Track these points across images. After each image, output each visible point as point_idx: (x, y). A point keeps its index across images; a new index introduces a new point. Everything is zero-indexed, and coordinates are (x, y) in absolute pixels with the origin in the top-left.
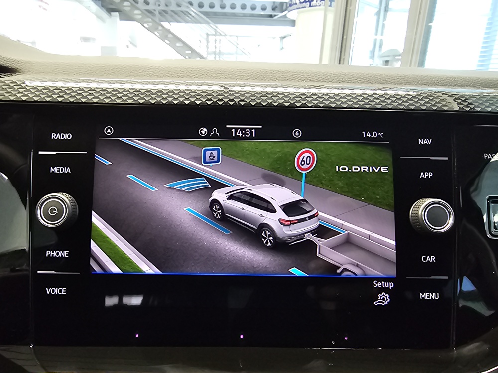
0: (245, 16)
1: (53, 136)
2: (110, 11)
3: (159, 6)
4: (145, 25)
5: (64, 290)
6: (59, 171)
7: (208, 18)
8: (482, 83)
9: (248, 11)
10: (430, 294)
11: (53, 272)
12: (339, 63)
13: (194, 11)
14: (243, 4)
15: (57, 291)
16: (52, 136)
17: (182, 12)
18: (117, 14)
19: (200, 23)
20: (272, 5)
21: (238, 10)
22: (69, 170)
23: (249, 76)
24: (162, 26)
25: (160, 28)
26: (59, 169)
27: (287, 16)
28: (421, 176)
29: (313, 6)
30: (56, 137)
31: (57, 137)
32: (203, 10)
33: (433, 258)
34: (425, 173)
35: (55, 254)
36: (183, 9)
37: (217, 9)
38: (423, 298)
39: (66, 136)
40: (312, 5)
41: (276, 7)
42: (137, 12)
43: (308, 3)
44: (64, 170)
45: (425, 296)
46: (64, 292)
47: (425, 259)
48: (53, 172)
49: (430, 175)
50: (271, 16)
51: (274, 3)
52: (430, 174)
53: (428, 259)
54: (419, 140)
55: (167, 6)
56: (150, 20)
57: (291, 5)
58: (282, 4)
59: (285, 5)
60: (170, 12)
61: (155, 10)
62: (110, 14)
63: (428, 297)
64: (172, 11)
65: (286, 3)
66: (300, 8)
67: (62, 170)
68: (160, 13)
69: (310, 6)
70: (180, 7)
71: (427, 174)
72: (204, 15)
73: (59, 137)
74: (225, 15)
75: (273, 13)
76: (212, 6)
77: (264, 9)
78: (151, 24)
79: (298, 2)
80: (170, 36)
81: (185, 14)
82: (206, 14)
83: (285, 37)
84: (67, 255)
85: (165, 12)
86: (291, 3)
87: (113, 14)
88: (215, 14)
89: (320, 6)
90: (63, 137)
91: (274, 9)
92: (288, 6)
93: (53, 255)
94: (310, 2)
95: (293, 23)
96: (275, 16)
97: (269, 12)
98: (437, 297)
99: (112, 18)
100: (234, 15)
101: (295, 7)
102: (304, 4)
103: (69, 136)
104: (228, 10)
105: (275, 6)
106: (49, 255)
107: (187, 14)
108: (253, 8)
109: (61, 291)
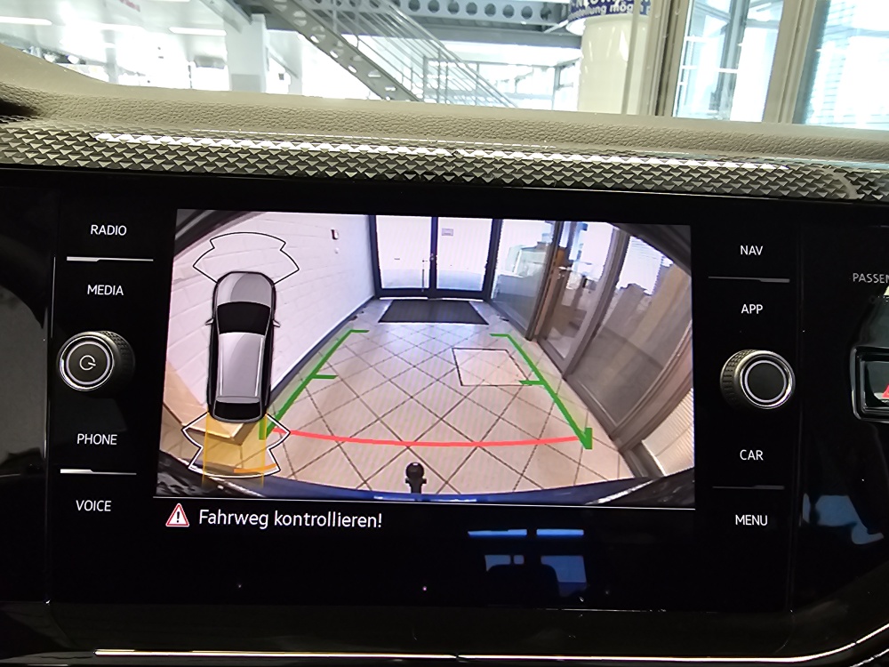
0: (492, 25)
1: (94, 229)
2: (250, 10)
3: (339, 3)
4: (313, 38)
5: (108, 504)
6: (103, 292)
7: (425, 27)
8: (855, 150)
9: (499, 17)
10: (753, 517)
11: (88, 471)
12: (656, 114)
13: (401, 14)
14: (489, 5)
15: (95, 506)
16: (92, 229)
17: (379, 15)
18: (262, 16)
19: (413, 37)
20: (542, 7)
21: (481, 16)
22: (120, 291)
23: (448, 130)
24: (344, 41)
25: (340, 44)
26: (103, 288)
27: (567, 28)
28: (743, 310)
29: (613, 13)
30: (98, 231)
31: (101, 231)
32: (418, 13)
33: (759, 453)
34: (751, 306)
35: (92, 439)
36: (381, 10)
37: (443, 12)
38: (741, 524)
39: (117, 230)
40: (611, 10)
41: (550, 12)
42: (299, 14)
43: (605, 7)
44: (112, 290)
45: (744, 519)
46: (108, 508)
47: (745, 455)
48: (92, 293)
49: (758, 310)
50: (539, 28)
51: (545, 4)
52: (758, 308)
53: (751, 455)
54: (742, 247)
55: (352, 3)
56: (322, 29)
57: (574, 10)
58: (559, 6)
59: (564, 8)
60: (358, 16)
61: (331, 12)
62: (249, 16)
63: (749, 522)
64: (363, 14)
65: (567, 5)
66: (590, 15)
67: (108, 290)
68: (340, 16)
69: (608, 12)
70: (377, 6)
71: (753, 307)
72: (419, 23)
73: (104, 231)
74: (458, 23)
75: (543, 23)
76: (434, 7)
77: (527, 14)
78: (323, 37)
79: (586, 4)
80: (358, 58)
81: (386, 20)
82: (423, 21)
83: (564, 67)
84: (113, 442)
85: (351, 15)
86: (574, 5)
87: (254, 16)
88: (441, 21)
89: (626, 12)
90: (110, 232)
91: (544, 16)
92: (570, 10)
93: (88, 441)
94: (608, 5)
95: (577, 41)
96: (547, 27)
97: (536, 20)
98: (764, 522)
99: (254, 23)
100: (475, 24)
101: (582, 12)
102: (598, 8)
103: (122, 230)
104: (462, 14)
105: (547, 10)
106: (82, 442)
107: (388, 19)
108: (508, 13)
109: (102, 506)
